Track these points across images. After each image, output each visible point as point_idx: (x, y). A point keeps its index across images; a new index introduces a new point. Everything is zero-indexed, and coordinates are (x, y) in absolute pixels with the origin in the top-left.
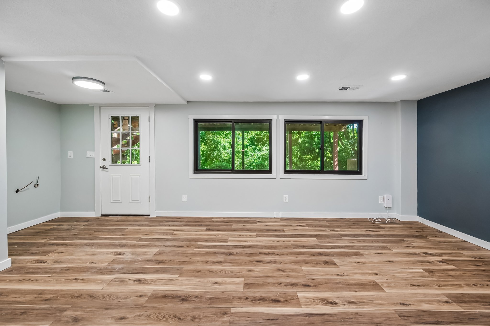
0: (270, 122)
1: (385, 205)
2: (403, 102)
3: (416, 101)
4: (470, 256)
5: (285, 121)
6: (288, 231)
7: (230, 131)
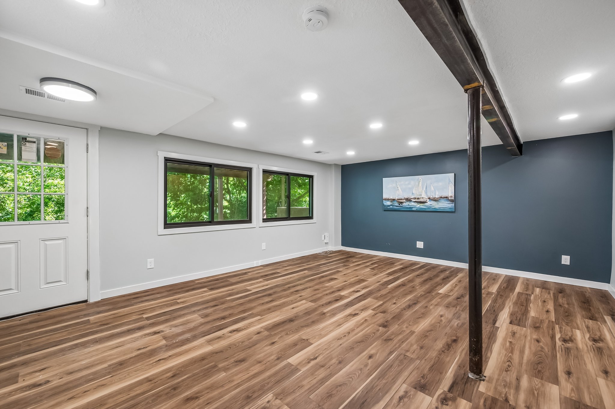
0: (250, 170)
1: (326, 241)
2: (335, 164)
3: (340, 165)
4: (377, 260)
5: (264, 170)
6: (283, 272)
7: (208, 175)
